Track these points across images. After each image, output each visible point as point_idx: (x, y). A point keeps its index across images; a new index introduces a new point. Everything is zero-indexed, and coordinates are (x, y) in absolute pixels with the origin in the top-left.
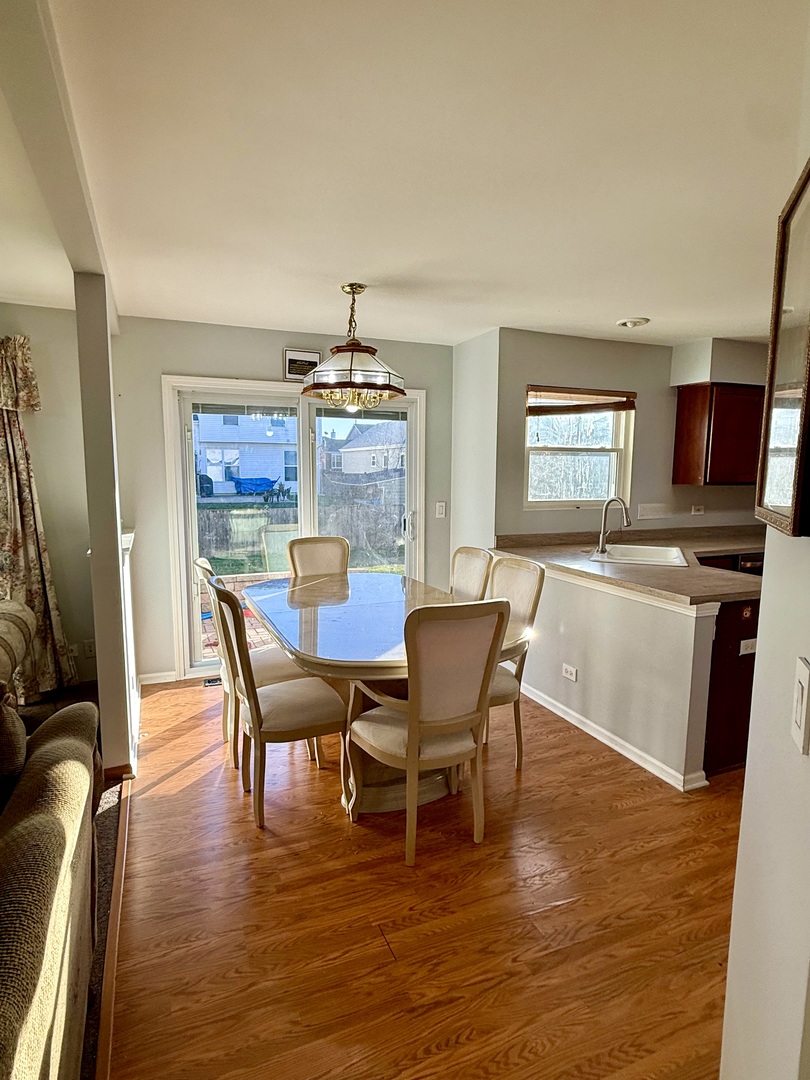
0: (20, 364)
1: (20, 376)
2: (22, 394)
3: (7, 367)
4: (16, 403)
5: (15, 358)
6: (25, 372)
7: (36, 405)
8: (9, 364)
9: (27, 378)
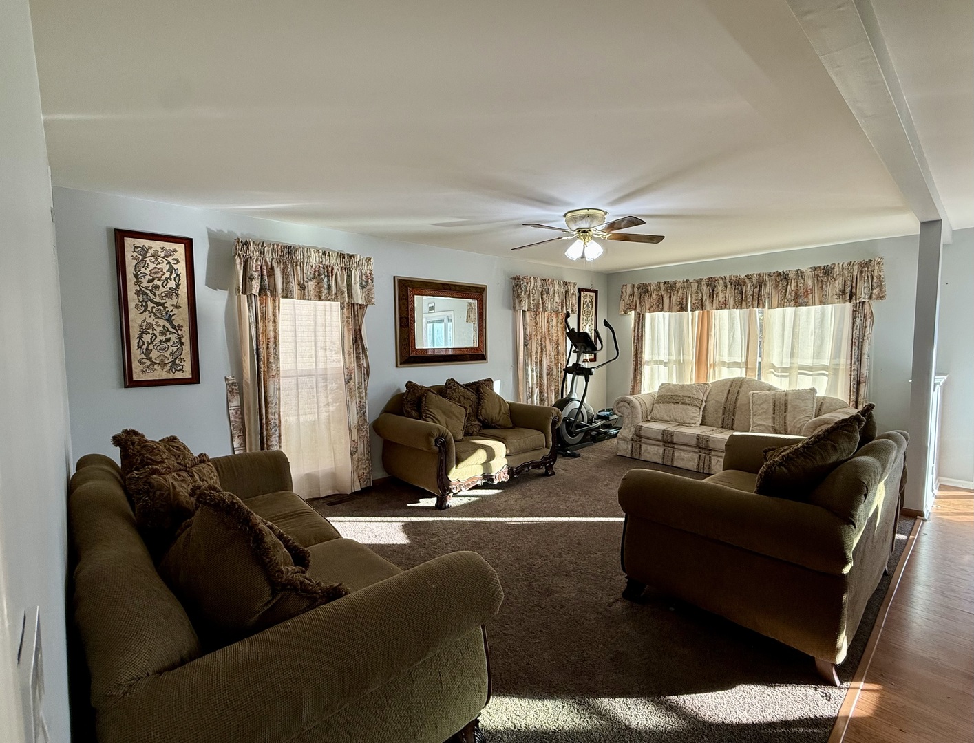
0: (876, 274)
1: (875, 281)
2: (875, 291)
3: (868, 277)
4: (870, 297)
5: (873, 271)
6: (879, 278)
7: (883, 297)
8: (869, 275)
9: (880, 281)
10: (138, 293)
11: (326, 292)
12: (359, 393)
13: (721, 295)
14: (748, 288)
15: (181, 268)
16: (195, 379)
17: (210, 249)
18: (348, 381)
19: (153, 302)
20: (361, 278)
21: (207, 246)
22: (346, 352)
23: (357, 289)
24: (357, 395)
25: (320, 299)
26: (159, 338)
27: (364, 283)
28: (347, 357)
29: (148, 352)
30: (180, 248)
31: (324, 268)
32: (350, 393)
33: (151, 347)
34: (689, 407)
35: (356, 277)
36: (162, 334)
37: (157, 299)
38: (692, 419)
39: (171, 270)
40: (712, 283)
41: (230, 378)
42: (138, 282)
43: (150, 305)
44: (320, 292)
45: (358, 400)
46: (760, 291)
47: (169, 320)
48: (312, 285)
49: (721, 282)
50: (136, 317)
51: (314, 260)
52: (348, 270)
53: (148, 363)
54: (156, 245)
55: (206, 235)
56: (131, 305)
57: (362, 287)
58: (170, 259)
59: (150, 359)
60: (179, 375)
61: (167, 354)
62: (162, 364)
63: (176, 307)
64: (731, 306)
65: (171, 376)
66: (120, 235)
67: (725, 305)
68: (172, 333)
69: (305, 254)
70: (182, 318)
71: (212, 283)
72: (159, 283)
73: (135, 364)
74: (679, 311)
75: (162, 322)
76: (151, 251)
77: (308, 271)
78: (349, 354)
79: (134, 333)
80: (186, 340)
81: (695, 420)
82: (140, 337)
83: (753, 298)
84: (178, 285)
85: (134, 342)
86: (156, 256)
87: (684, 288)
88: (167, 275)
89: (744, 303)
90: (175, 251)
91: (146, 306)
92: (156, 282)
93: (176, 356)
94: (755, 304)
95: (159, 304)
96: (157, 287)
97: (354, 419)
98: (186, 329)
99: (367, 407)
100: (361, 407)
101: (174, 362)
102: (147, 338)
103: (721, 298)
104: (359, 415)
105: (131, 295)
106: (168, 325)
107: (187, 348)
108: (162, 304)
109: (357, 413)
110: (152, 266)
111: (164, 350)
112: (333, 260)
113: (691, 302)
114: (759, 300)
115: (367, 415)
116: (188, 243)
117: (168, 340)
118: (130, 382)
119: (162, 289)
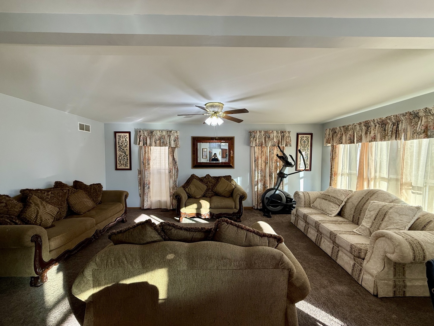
10: (119, 147)
11: (162, 144)
12: (174, 177)
13: (372, 132)
14: (389, 127)
15: (128, 140)
16: (130, 169)
17: (135, 134)
18: (170, 172)
19: (122, 149)
20: (174, 138)
21: (134, 133)
22: (170, 163)
23: (172, 142)
24: (173, 177)
25: (161, 146)
26: (123, 158)
27: (175, 140)
28: (170, 165)
29: (121, 161)
30: (128, 134)
31: (162, 136)
32: (171, 177)
33: (121, 160)
34: (331, 203)
35: (172, 138)
36: (124, 157)
37: (123, 148)
38: (331, 211)
39: (126, 140)
40: (367, 125)
41: (139, 169)
42: (119, 144)
43: (121, 150)
44: (160, 144)
45: (174, 179)
46: (397, 127)
47: (125, 153)
48: (158, 142)
49: (372, 123)
50: (118, 153)
51: (159, 134)
52: (170, 136)
53: (120, 164)
54: (123, 134)
55: (134, 130)
56: (117, 150)
57: (174, 141)
58: (125, 138)
59: (121, 163)
60: (127, 168)
61: (124, 162)
62: (123, 165)
63: (127, 150)
64: (378, 139)
65: (125, 168)
66: (116, 133)
67: (374, 139)
68: (126, 157)
69: (156, 133)
70: (128, 153)
71: (135, 143)
72: (123, 144)
73: (118, 164)
74: (350, 143)
75: (124, 154)
76: (122, 136)
77: (157, 137)
78: (171, 164)
79: (118, 157)
80: (129, 158)
81: (332, 212)
82: (119, 158)
83: (392, 133)
84: (127, 144)
85: (118, 159)
86: (123, 137)
87: (353, 129)
88: (125, 142)
89: (386, 137)
90: (127, 135)
91: (120, 150)
92: (122, 144)
93: (126, 163)
94: (394, 137)
95: (123, 149)
96: (123, 145)
97: (172, 185)
98: (129, 155)
99: (177, 182)
100: (175, 181)
101: (126, 164)
102: (120, 158)
103: (372, 135)
104: (174, 184)
105: (117, 147)
106: (125, 155)
107: (129, 161)
108: (124, 149)
109: (173, 183)
110: (122, 140)
111: (124, 161)
112: (164, 133)
113: (357, 137)
114: (396, 134)
115: (177, 184)
116: (129, 133)
117: (125, 158)
118: (117, 169)
119: (124, 145)
